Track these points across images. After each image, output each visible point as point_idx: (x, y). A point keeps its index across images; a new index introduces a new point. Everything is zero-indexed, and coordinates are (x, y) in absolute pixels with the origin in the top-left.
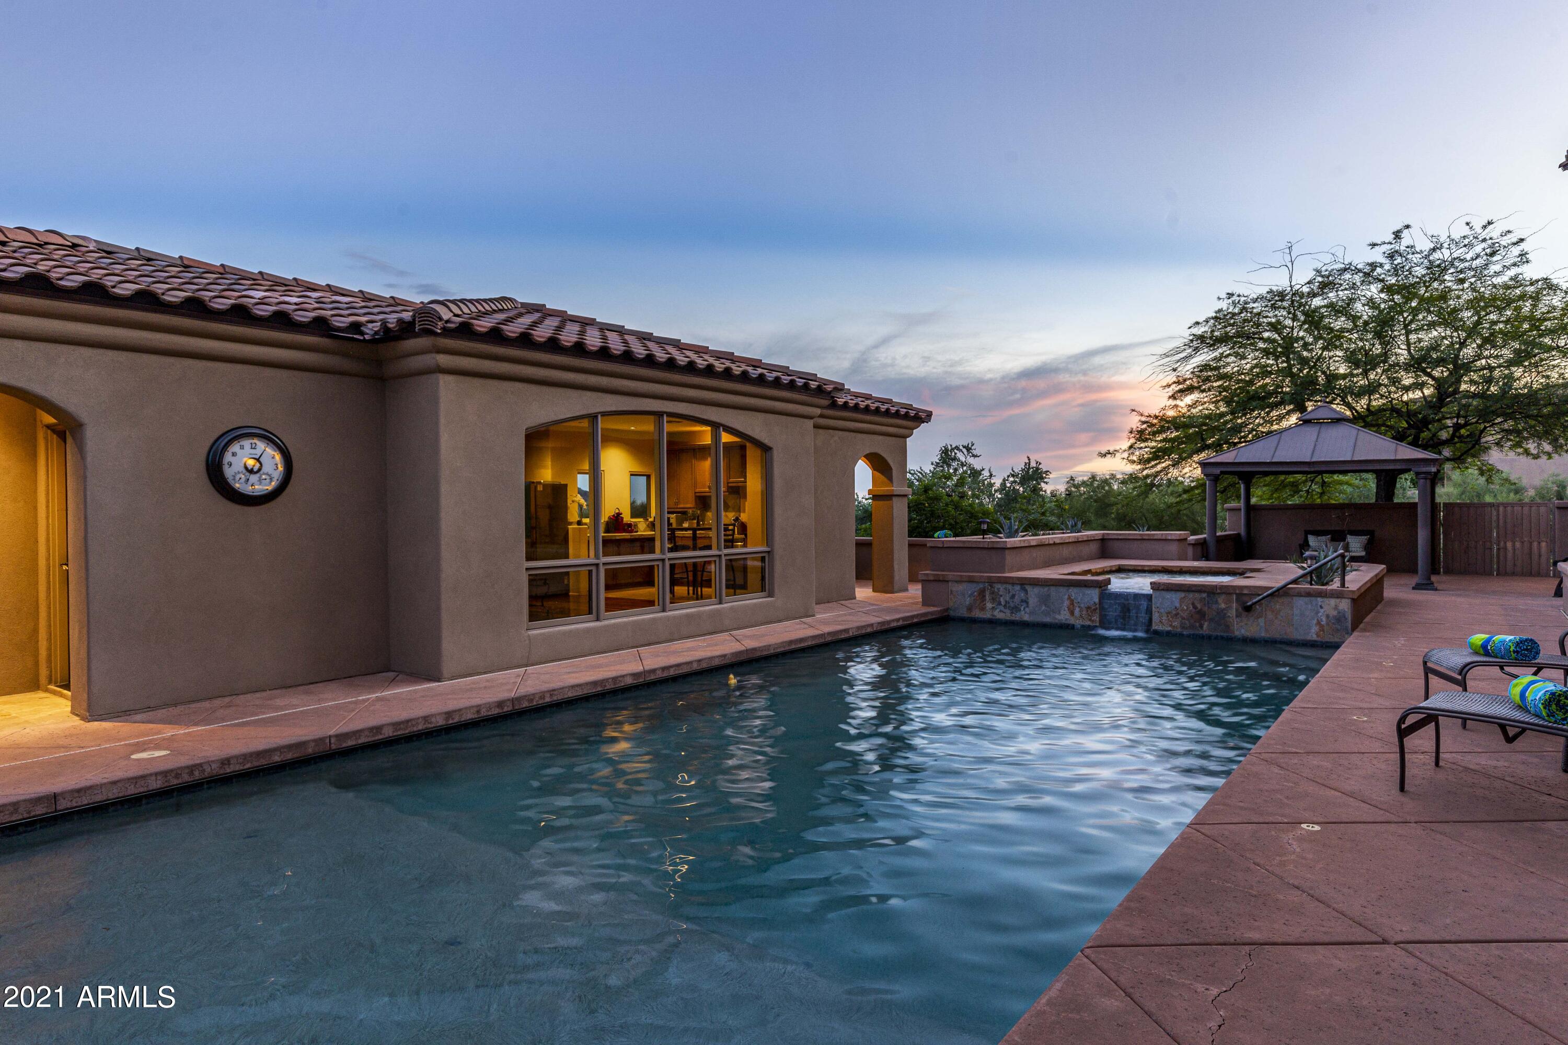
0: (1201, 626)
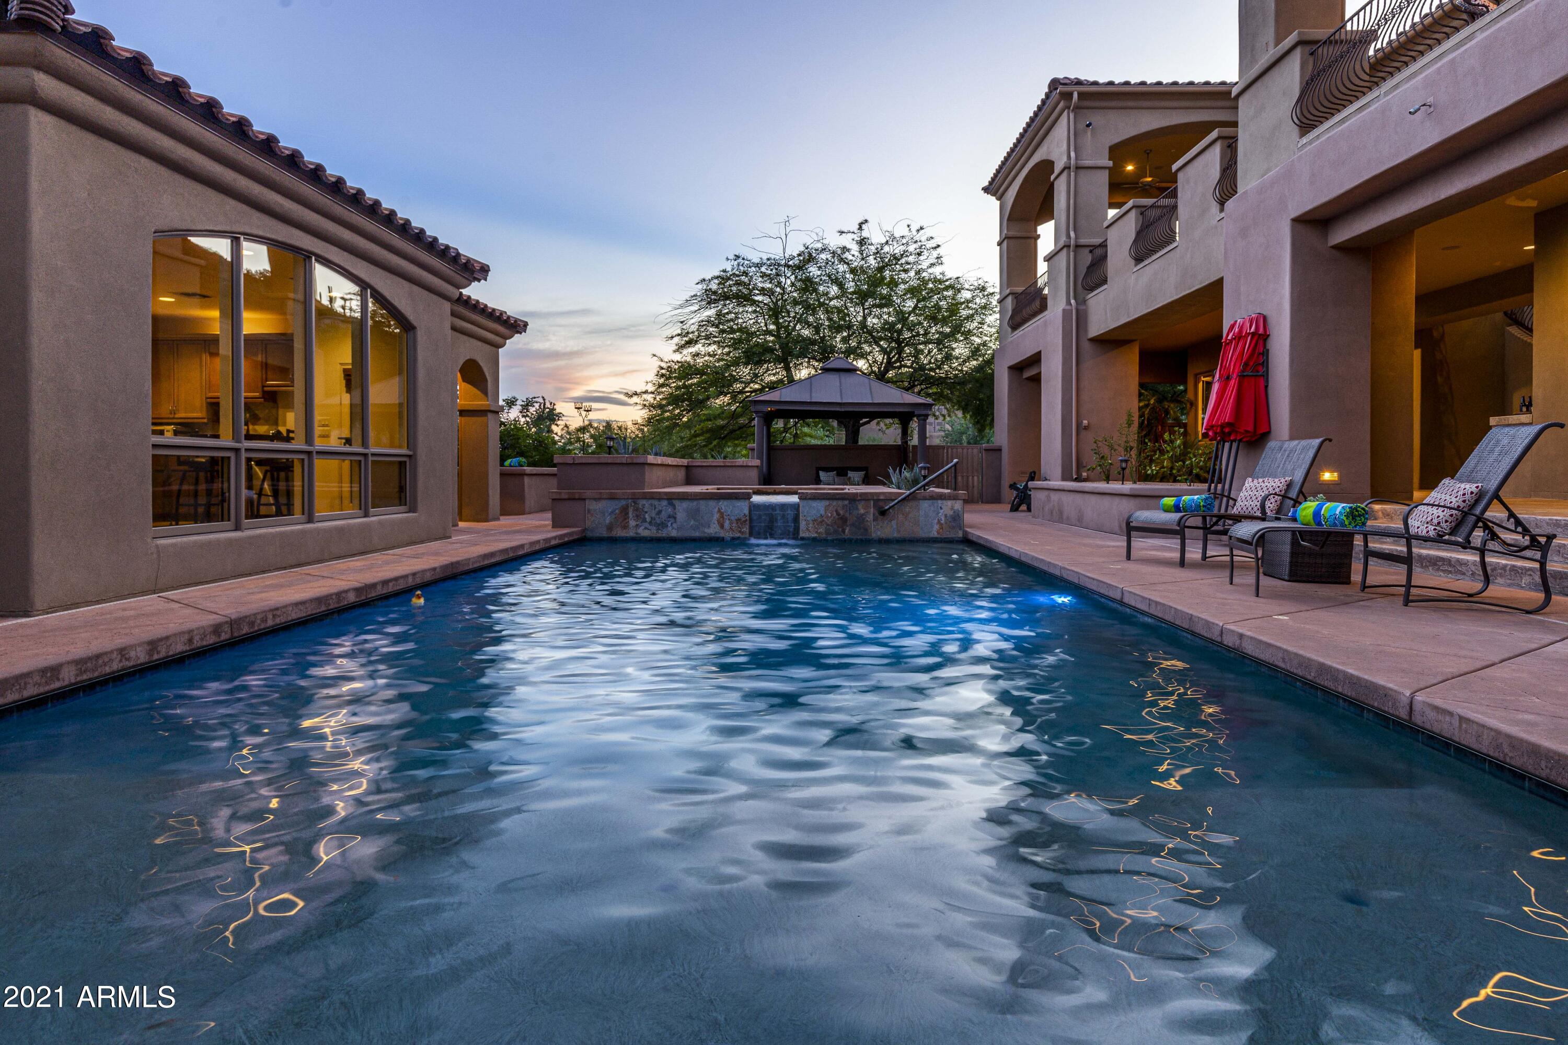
0: (844, 531)
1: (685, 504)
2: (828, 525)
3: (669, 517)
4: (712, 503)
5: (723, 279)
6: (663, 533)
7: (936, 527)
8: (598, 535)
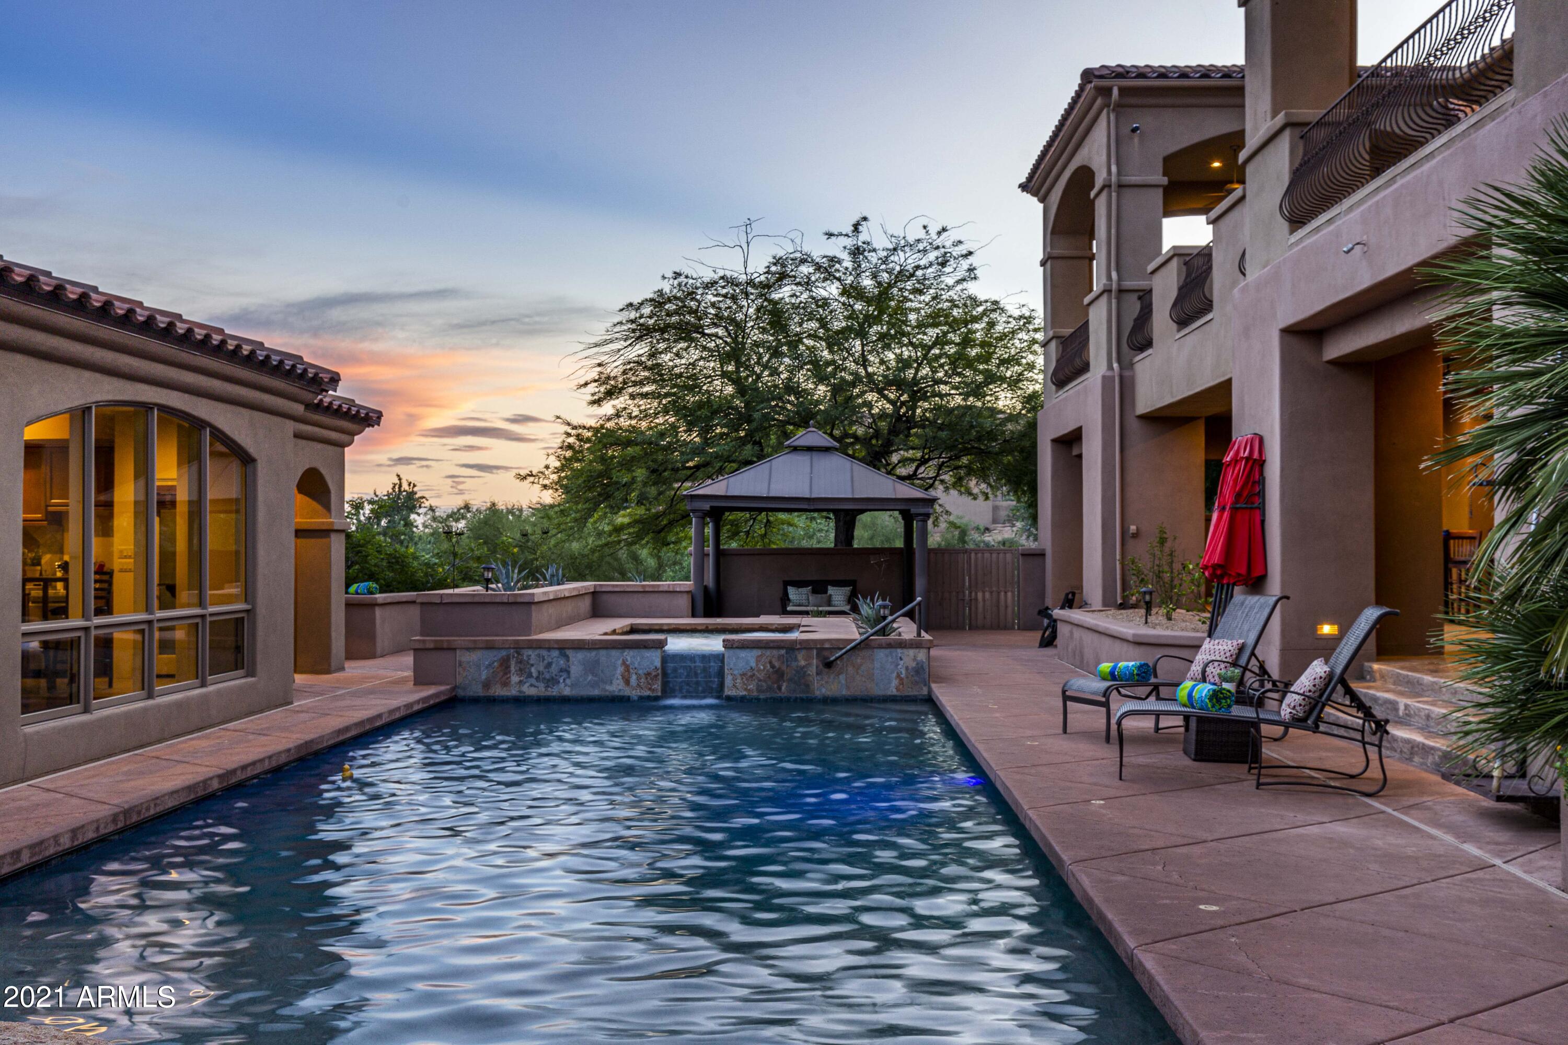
0: (780, 688)
1: (580, 655)
2: (760, 680)
3: (561, 670)
4: (614, 653)
5: (659, 301)
6: (554, 692)
7: (895, 683)
8: (471, 694)
